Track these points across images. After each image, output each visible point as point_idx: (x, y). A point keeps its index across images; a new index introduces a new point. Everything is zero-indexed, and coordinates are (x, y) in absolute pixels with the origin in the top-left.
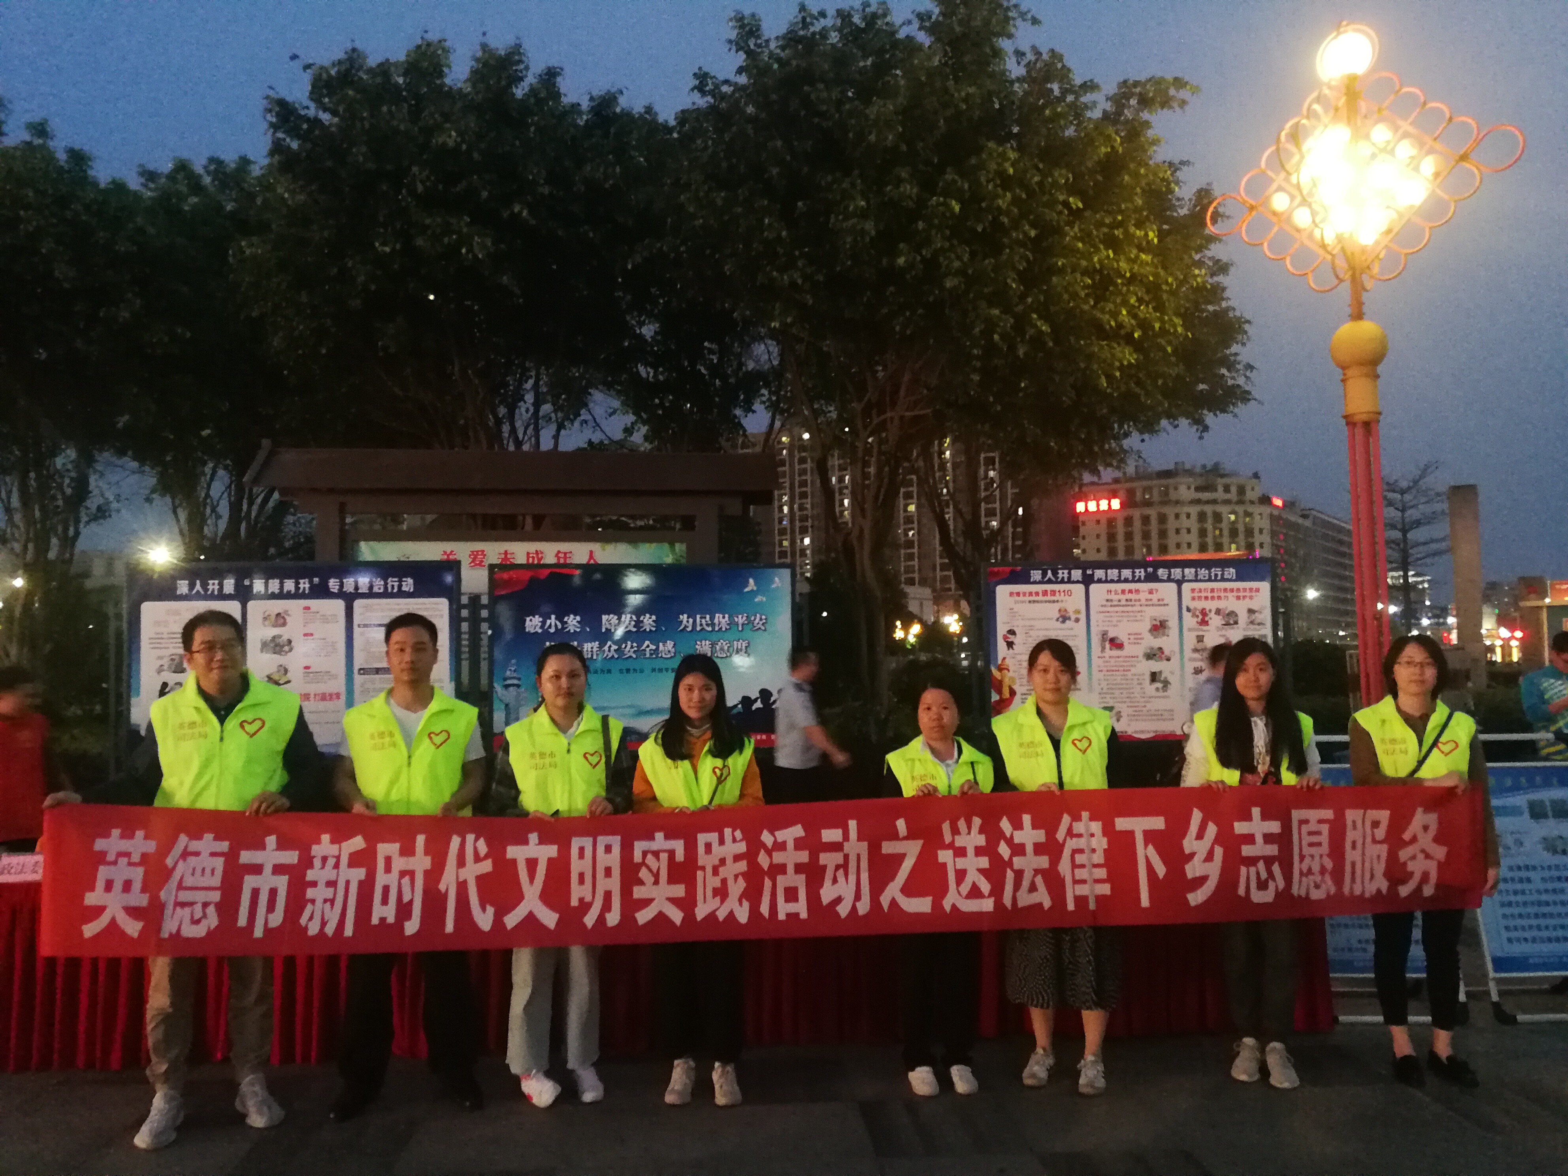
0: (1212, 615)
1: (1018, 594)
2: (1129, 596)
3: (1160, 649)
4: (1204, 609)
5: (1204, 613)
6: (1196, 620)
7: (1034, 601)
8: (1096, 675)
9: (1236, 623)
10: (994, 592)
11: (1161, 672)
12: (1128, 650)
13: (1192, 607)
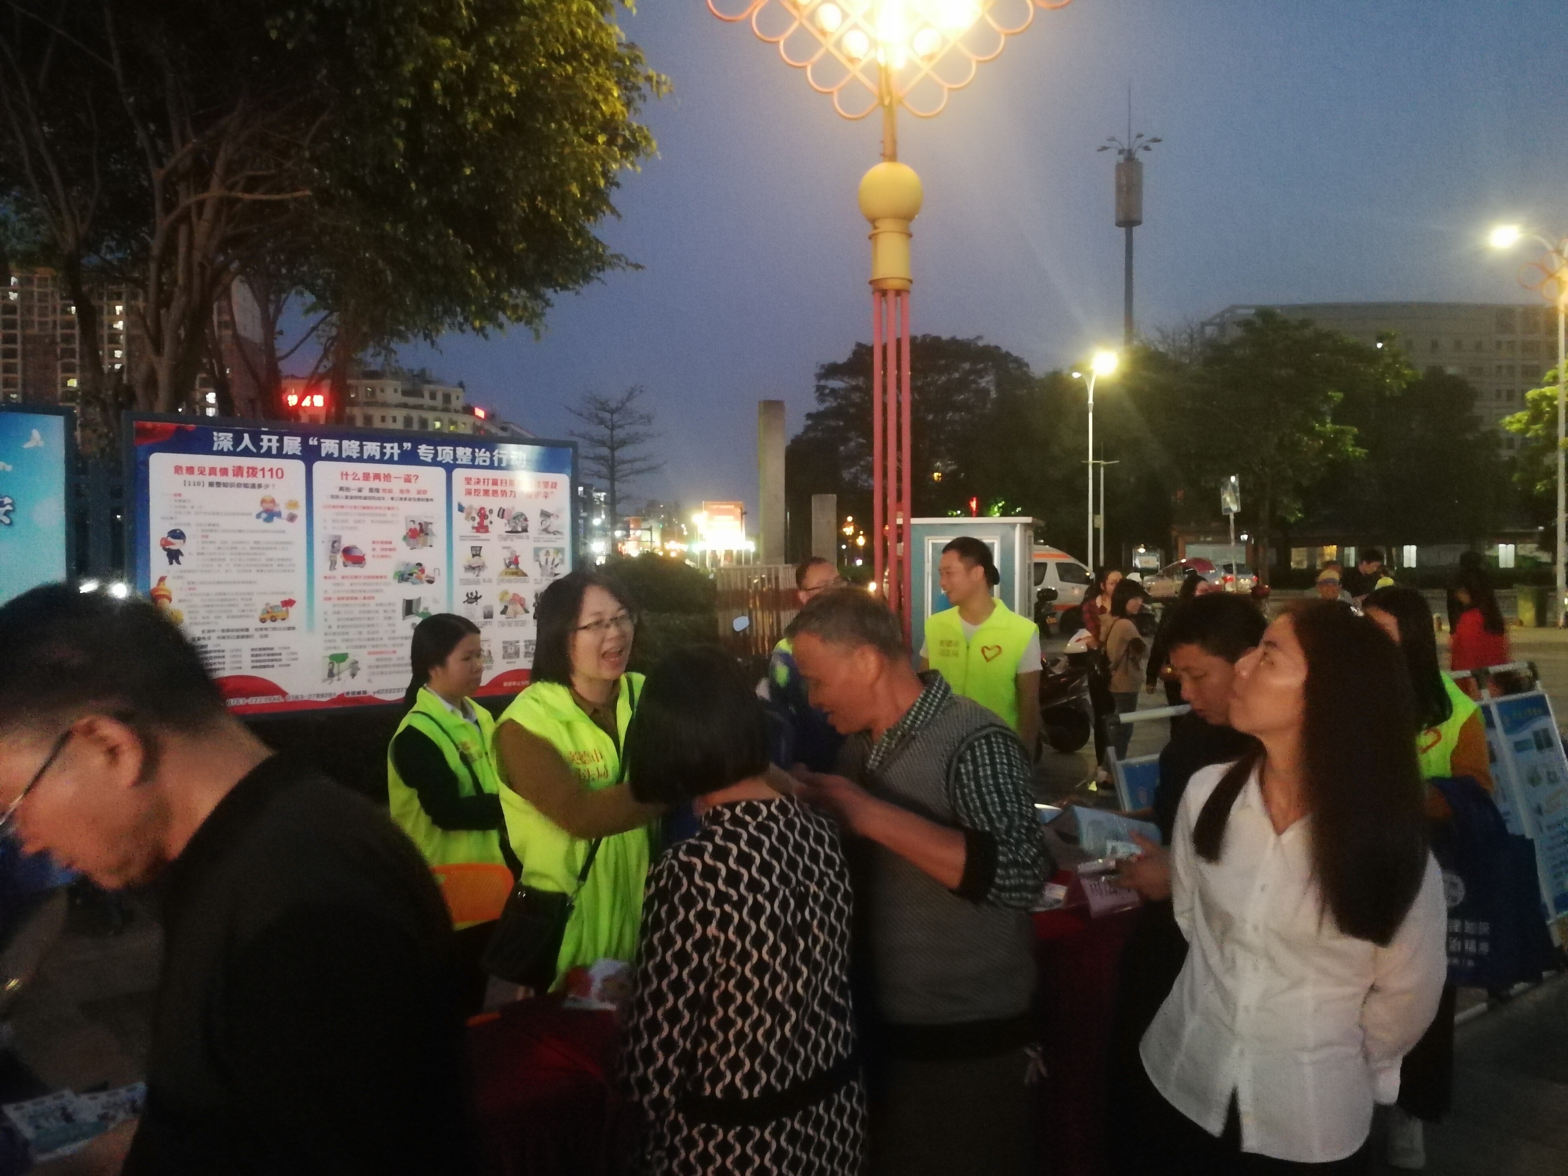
0: (494, 517)
1: (190, 470)
2: (376, 484)
3: (419, 565)
4: (482, 509)
5: (483, 514)
6: (471, 524)
7: (218, 484)
8: (320, 604)
9: (525, 530)
10: (146, 464)
11: (419, 600)
12: (372, 566)
13: (465, 505)
